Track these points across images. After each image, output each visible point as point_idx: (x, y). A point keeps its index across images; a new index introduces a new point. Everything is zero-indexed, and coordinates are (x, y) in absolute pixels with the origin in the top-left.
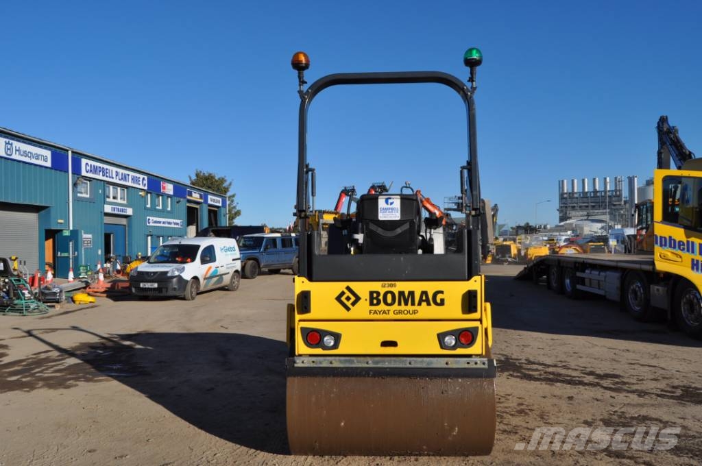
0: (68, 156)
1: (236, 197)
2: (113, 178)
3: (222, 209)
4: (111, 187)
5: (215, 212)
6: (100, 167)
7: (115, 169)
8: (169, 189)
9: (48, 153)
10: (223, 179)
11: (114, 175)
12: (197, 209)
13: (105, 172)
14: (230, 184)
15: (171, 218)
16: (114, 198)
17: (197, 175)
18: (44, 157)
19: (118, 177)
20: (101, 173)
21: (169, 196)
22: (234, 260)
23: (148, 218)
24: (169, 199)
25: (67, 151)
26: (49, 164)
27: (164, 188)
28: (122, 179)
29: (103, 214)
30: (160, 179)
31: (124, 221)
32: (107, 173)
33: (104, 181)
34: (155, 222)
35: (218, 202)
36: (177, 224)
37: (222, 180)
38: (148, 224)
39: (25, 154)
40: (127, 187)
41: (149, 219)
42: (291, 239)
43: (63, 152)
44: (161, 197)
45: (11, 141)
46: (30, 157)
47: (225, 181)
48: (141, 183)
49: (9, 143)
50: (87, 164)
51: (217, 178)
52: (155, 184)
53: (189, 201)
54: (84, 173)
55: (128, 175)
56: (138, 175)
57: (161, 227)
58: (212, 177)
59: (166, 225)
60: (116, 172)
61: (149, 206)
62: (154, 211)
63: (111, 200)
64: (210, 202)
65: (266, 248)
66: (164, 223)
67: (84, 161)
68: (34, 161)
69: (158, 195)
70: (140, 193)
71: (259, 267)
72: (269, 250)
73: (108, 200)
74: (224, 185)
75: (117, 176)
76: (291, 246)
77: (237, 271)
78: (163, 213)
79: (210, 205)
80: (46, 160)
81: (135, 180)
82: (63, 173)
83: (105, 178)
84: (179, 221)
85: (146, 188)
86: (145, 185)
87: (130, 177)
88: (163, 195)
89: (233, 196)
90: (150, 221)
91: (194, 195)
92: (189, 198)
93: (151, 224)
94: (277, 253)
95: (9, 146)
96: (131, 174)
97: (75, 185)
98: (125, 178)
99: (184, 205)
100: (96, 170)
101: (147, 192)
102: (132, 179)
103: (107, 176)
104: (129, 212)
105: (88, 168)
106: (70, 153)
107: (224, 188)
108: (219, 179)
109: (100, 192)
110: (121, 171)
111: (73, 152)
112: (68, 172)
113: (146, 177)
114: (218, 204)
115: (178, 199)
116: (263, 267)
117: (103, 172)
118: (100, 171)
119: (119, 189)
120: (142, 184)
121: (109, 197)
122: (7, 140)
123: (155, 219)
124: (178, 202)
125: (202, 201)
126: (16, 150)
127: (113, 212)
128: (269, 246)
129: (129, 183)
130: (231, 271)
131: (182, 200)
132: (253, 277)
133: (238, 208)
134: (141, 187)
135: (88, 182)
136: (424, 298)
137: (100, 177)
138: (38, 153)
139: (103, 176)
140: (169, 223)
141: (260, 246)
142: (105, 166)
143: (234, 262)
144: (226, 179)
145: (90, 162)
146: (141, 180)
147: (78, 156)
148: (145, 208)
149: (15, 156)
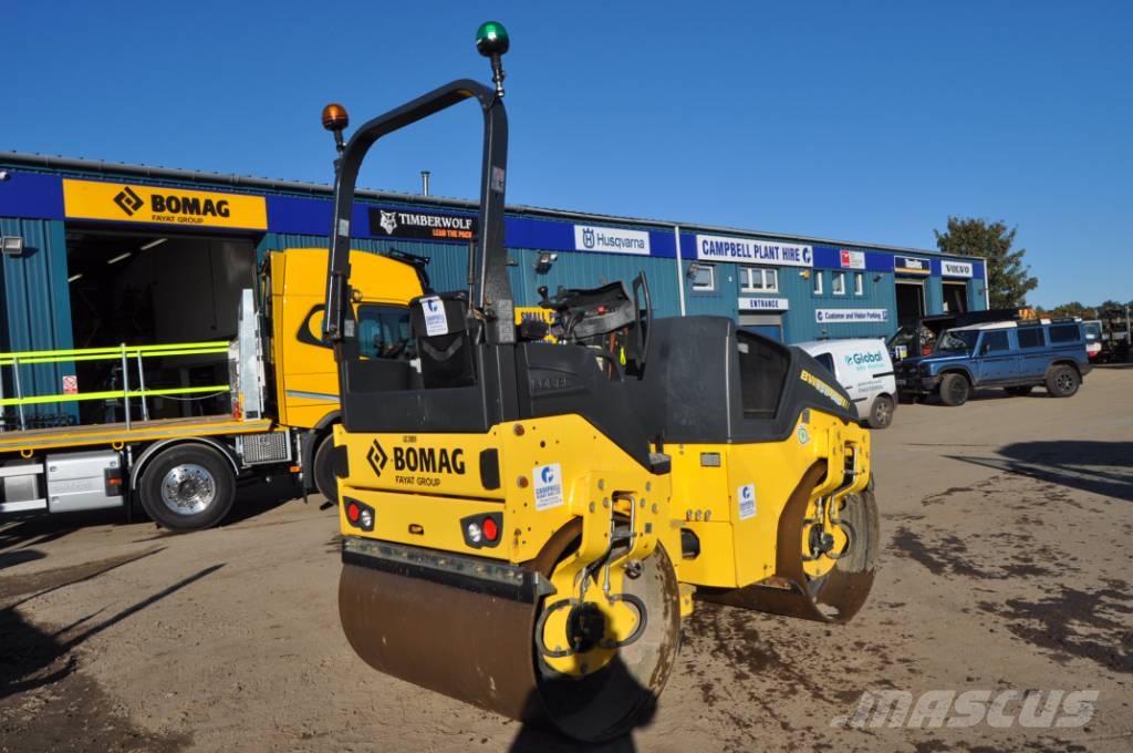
0: (674, 235)
1: (1025, 254)
2: (750, 256)
3: (974, 281)
4: (750, 270)
5: (962, 289)
6: (726, 244)
7: (752, 243)
8: (857, 260)
9: (644, 236)
10: (998, 226)
11: (752, 252)
12: (920, 286)
13: (735, 250)
14: (1013, 234)
15: (863, 308)
16: (756, 286)
17: (951, 226)
18: (640, 242)
19: (758, 255)
20: (729, 252)
21: (857, 272)
22: (875, 376)
23: (817, 311)
24: (860, 277)
25: (673, 227)
26: (646, 250)
27: (847, 260)
28: (766, 255)
29: (737, 313)
30: (837, 247)
31: (777, 320)
32: (739, 250)
33: (736, 263)
34: (833, 316)
35: (967, 270)
36: (878, 316)
37: (998, 229)
38: (818, 321)
39: (612, 241)
40: (777, 267)
41: (820, 313)
42: (1041, 330)
43: (667, 230)
44: (842, 276)
45: (591, 228)
46: (619, 245)
47: (1004, 229)
48: (801, 257)
49: (588, 232)
50: (705, 242)
51: (987, 227)
52: (828, 257)
53: (899, 276)
54: (701, 256)
55: (777, 248)
56: (794, 246)
57: (844, 323)
58: (976, 226)
59: (855, 320)
60: (755, 246)
61: (820, 291)
62: (830, 300)
63: (751, 289)
64: (945, 272)
65: (983, 350)
66: (848, 316)
67: (700, 238)
68: (625, 250)
69: (836, 274)
70: (801, 274)
71: (970, 383)
72: (989, 354)
73: (744, 290)
74: (1001, 237)
75: (756, 252)
76: (1042, 343)
77: (884, 395)
78: (849, 300)
79: (945, 278)
80: (641, 246)
81: (792, 254)
82: (669, 260)
83: (736, 259)
84: (879, 311)
85: (811, 264)
86: (809, 260)
87: (780, 252)
88: (846, 271)
89: (1021, 254)
90: (823, 315)
91: (909, 264)
92: (897, 270)
93: (824, 320)
94: (1009, 357)
95: (589, 235)
96: (781, 245)
97: (688, 275)
98: (771, 253)
99: (888, 283)
100: (720, 248)
101: (815, 271)
102: (784, 254)
103: (739, 255)
104: (783, 304)
105: (708, 247)
106: (677, 229)
107: (1001, 242)
108: (991, 227)
109: (730, 279)
110: (763, 244)
111: (681, 228)
112: (675, 257)
113: (810, 248)
114: (964, 274)
115: (875, 275)
116: (978, 385)
117: (733, 249)
118: (727, 250)
119: (764, 272)
120: (804, 258)
121: (746, 286)
122: (586, 228)
123: (831, 311)
124: (877, 280)
125: (929, 272)
126: (599, 239)
127: (754, 308)
128: (988, 347)
129: (780, 261)
130: (872, 396)
131: (882, 275)
132: (956, 403)
133: (1030, 275)
134: (802, 263)
135: (711, 268)
136: (444, 461)
137: (729, 257)
138: (630, 238)
139: (733, 255)
140: (859, 316)
141: (971, 347)
142: (735, 241)
143: (877, 379)
144: (1004, 224)
145: (709, 238)
146: (801, 252)
147: (689, 234)
148: (813, 296)
149: (596, 248)
